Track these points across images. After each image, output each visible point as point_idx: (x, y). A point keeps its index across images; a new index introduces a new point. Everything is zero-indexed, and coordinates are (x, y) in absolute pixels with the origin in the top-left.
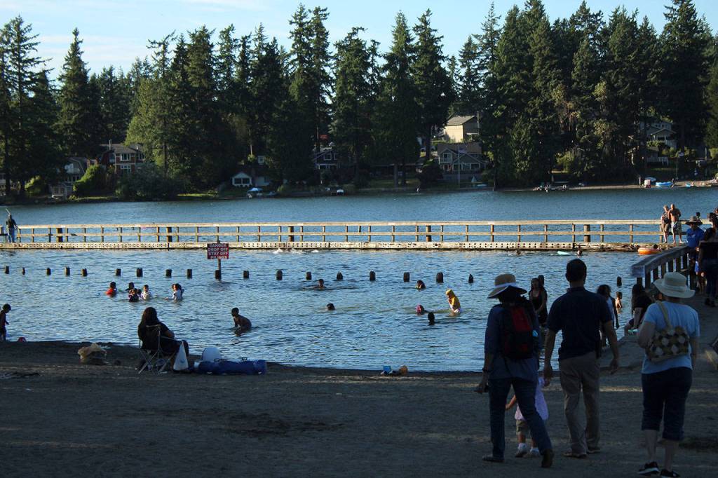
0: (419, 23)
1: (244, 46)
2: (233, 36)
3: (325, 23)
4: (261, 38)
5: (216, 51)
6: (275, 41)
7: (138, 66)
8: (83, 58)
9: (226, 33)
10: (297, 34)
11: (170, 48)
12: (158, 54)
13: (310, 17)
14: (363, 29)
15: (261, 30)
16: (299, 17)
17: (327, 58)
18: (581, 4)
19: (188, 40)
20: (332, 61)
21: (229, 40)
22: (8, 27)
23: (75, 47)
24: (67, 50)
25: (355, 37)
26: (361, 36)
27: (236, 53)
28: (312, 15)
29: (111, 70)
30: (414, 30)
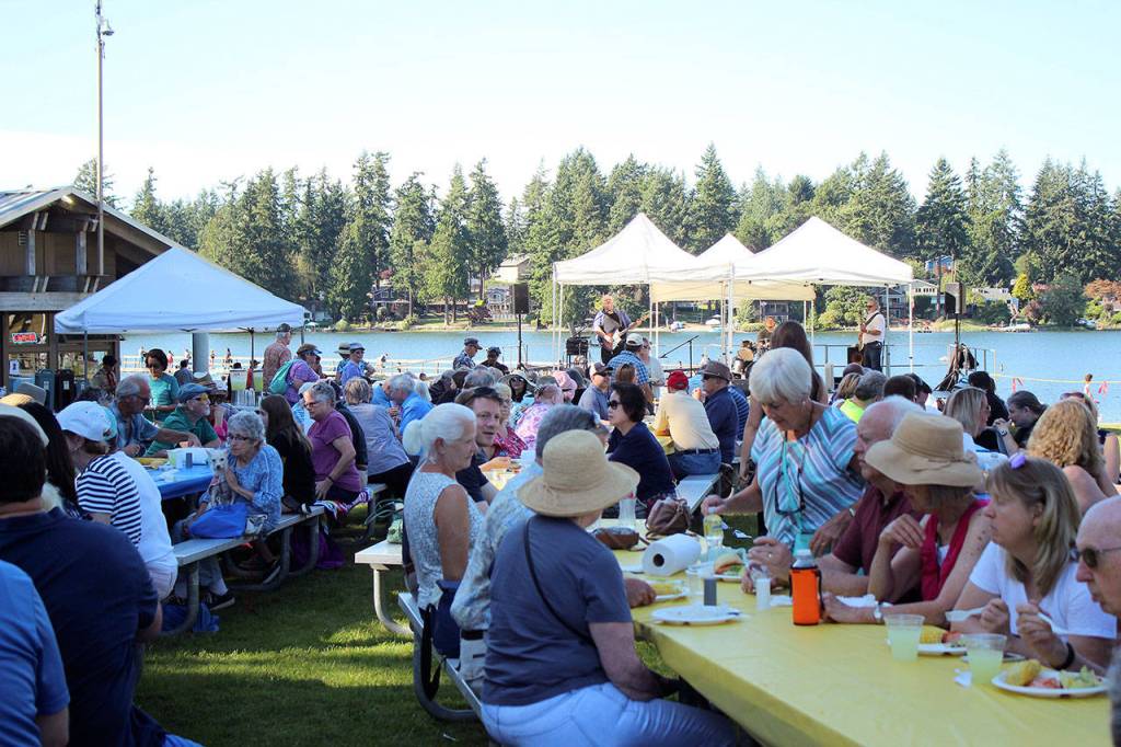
0: (476, 171)
1: (309, 186)
2: (296, 176)
3: (386, 166)
4: (324, 177)
5: (281, 191)
6: (340, 182)
7: (204, 195)
8: (155, 194)
9: (290, 174)
10: (361, 178)
11: (238, 190)
12: (228, 195)
13: (372, 161)
14: (423, 174)
15: (324, 170)
16: (363, 160)
17: (388, 200)
18: (628, 156)
19: (257, 181)
20: (392, 203)
21: (293, 181)
22: (86, 166)
23: (149, 185)
24: (142, 186)
25: (415, 181)
26: (420, 180)
27: (301, 193)
28: (374, 159)
29: (180, 202)
30: (470, 176)
